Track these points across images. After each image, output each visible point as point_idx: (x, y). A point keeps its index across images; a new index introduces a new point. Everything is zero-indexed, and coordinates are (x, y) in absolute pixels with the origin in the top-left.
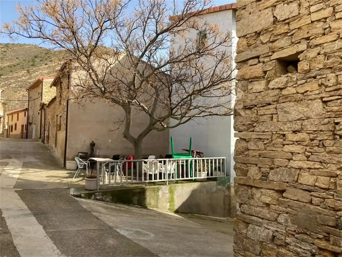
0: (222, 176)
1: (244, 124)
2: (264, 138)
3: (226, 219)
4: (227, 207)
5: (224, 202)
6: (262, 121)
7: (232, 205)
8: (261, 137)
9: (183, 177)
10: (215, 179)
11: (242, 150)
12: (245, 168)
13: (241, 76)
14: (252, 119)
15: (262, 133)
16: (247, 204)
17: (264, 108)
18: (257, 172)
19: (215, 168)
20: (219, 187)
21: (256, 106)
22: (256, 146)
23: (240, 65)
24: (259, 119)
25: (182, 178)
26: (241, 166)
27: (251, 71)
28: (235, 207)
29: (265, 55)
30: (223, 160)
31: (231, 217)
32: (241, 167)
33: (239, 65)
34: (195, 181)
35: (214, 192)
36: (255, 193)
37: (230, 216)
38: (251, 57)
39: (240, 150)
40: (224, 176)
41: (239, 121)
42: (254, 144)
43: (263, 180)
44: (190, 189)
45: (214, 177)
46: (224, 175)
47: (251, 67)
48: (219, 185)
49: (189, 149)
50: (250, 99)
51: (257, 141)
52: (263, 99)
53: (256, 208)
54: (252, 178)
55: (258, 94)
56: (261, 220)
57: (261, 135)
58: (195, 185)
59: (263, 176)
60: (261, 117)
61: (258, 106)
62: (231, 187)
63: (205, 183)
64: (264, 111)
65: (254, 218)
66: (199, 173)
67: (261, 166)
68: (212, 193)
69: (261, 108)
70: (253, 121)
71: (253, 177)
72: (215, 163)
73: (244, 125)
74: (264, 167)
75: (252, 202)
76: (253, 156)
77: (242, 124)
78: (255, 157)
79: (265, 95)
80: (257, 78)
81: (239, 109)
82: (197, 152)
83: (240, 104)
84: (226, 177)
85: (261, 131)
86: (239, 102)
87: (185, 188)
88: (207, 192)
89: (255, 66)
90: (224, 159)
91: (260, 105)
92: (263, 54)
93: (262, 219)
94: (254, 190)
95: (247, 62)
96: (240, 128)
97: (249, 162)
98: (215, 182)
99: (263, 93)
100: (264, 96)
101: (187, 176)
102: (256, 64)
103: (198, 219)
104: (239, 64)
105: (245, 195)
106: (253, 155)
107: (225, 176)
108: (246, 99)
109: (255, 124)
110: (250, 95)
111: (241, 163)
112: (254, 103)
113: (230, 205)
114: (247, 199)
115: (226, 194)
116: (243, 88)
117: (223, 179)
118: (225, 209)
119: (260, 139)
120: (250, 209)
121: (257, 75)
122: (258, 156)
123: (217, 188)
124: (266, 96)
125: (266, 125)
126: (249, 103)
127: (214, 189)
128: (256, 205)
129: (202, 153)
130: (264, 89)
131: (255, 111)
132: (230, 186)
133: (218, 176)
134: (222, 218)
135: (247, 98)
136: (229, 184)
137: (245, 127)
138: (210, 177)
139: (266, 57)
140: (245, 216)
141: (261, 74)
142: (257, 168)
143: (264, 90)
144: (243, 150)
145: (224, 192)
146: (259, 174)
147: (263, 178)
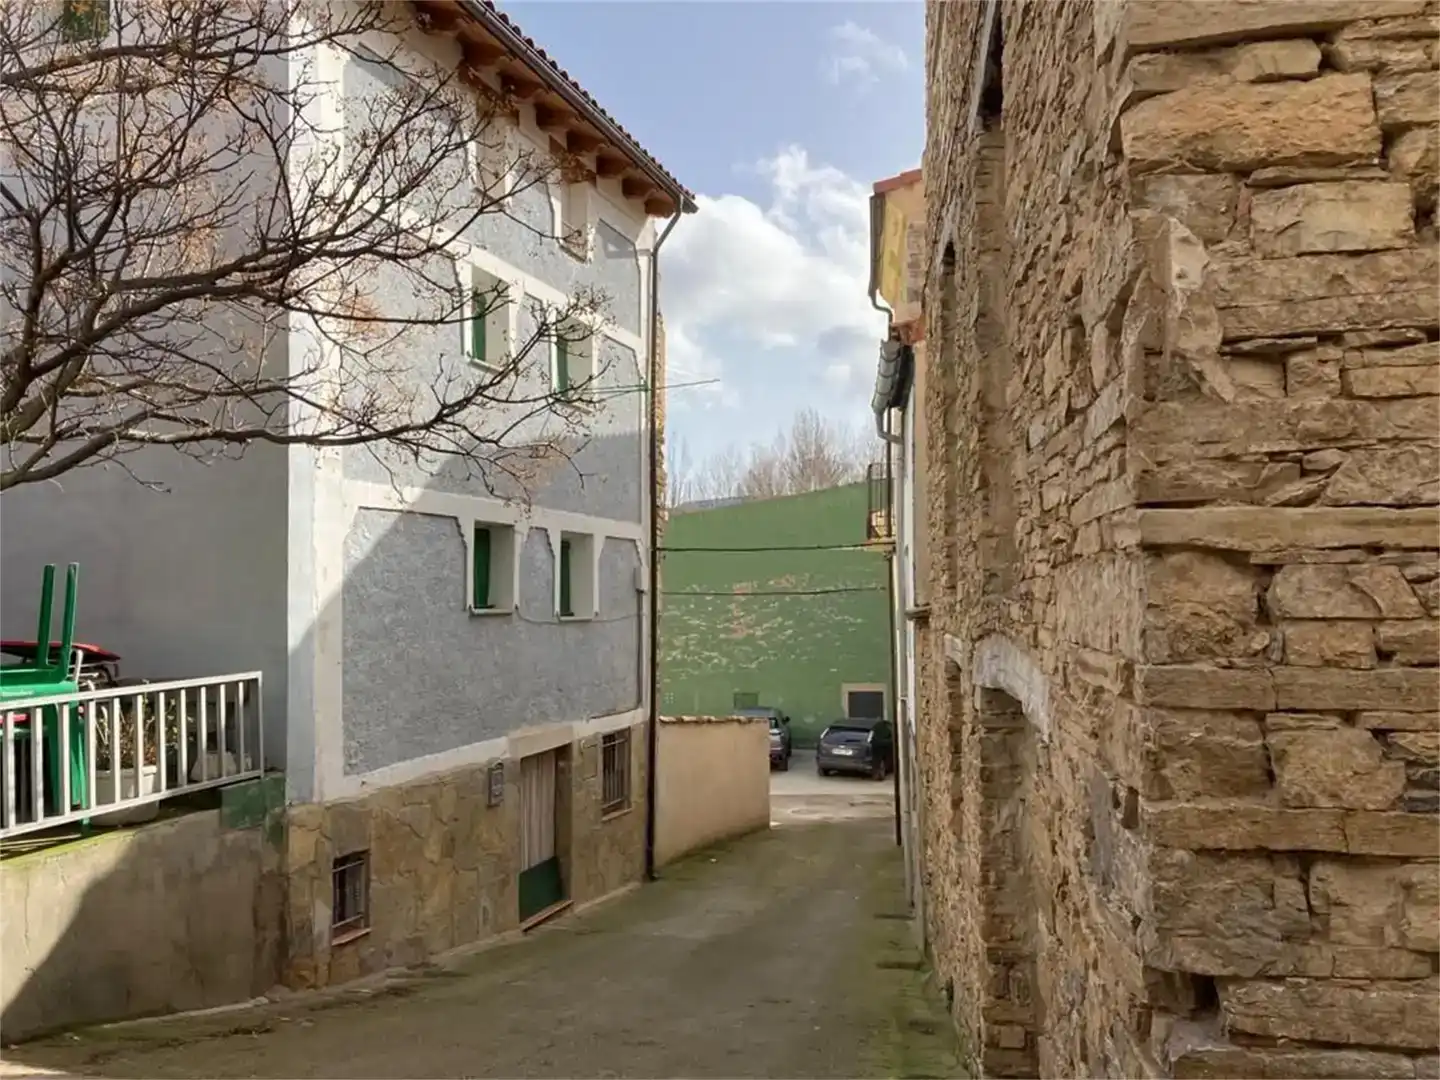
0: (244, 775)
1: (1236, 450)
2: (1418, 543)
3: (263, 1000)
4: (272, 934)
5: (255, 912)
6: (1389, 434)
7: (294, 920)
8: (1388, 536)
9: (25, 813)
10: (210, 799)
11: (1221, 623)
12: (1243, 743)
13: (1185, 142)
14: (1306, 423)
15: (1394, 513)
16: (1278, 979)
17: (1399, 351)
18: (1362, 758)
19: (212, 737)
20: (230, 837)
21: (1334, 338)
22: (1344, 595)
23: (1168, 65)
24: (1364, 421)
25: (19, 821)
26: (1209, 731)
27: (1270, 115)
28: (306, 927)
29: (1389, 27)
30: (251, 684)
31: (288, 986)
32: (1216, 738)
33: (1160, 69)
34: (98, 826)
35: (209, 871)
36: (1345, 899)
37: (281, 980)
38: (1279, 21)
39: (1202, 626)
40: (255, 773)
41: (1180, 431)
42: (1329, 582)
43: (1412, 805)
44: (71, 882)
45: (206, 784)
46: (255, 766)
47: (1272, 88)
48: (233, 826)
49: (32, 639)
50: (1279, 291)
51: (1352, 562)
52: (1397, 297)
53: (1360, 995)
54: (1324, 802)
55: (1350, 264)
56: (1406, 1063)
57: (1390, 523)
58: (105, 852)
59: (1411, 783)
60: (1373, 413)
61: (1352, 339)
62: (290, 823)
63: (162, 828)
64: (1414, 374)
65: (1347, 1059)
66: (123, 778)
67: (1398, 718)
68: (197, 878)
69: (1380, 356)
70: (1309, 435)
71: (1334, 796)
72: (212, 705)
73: (1230, 459)
74: (1420, 724)
75: (1318, 957)
76: (1327, 663)
77: (1216, 450)
78: (1337, 665)
79: (1408, 272)
80: (1327, 164)
81: (1202, 350)
82: (89, 657)
83: (1203, 322)
84: (268, 778)
85: (1389, 500)
86: (1198, 311)
87: (39, 881)
88: (172, 879)
89: (1304, 87)
90: (255, 680)
91: (1373, 337)
92: (1376, 21)
93: (1413, 1053)
94: (1330, 879)
95: (1224, 56)
96: (1198, 477)
97: (1285, 703)
98: (210, 815)
99: (1388, 260)
100: (1404, 280)
101: (52, 808)
102: (1305, 78)
103: (143, 1051)
104: (1162, 57)
105: (1254, 922)
106: (1329, 655)
107: (260, 772)
108: (1240, 292)
109: (1330, 456)
110: (1272, 270)
111: (1213, 711)
112: (1312, 317)
113: (282, 924)
114: (1279, 945)
115: (265, 870)
116: (1203, 220)
117: (253, 791)
118: (259, 949)
119: (1376, 549)
120: (1311, 1004)
121: (1329, 146)
122: (1366, 663)
123: (222, 843)
124: (1414, 279)
125: (1425, 462)
126: (1264, 316)
127: (209, 853)
128: (1360, 972)
129: (113, 658)
130: (1402, 235)
131: (1332, 371)
132: (284, 821)
133: (224, 779)
134: (249, 1005)
135: (1252, 284)
136: (277, 810)
137: (1235, 476)
138: (185, 788)
139: (1398, 38)
140: (1264, 1057)
141: (1366, 143)
142: (1359, 735)
143: (1399, 243)
144: (1231, 624)
145: (254, 856)
146: (1381, 776)
147: (1416, 793)
